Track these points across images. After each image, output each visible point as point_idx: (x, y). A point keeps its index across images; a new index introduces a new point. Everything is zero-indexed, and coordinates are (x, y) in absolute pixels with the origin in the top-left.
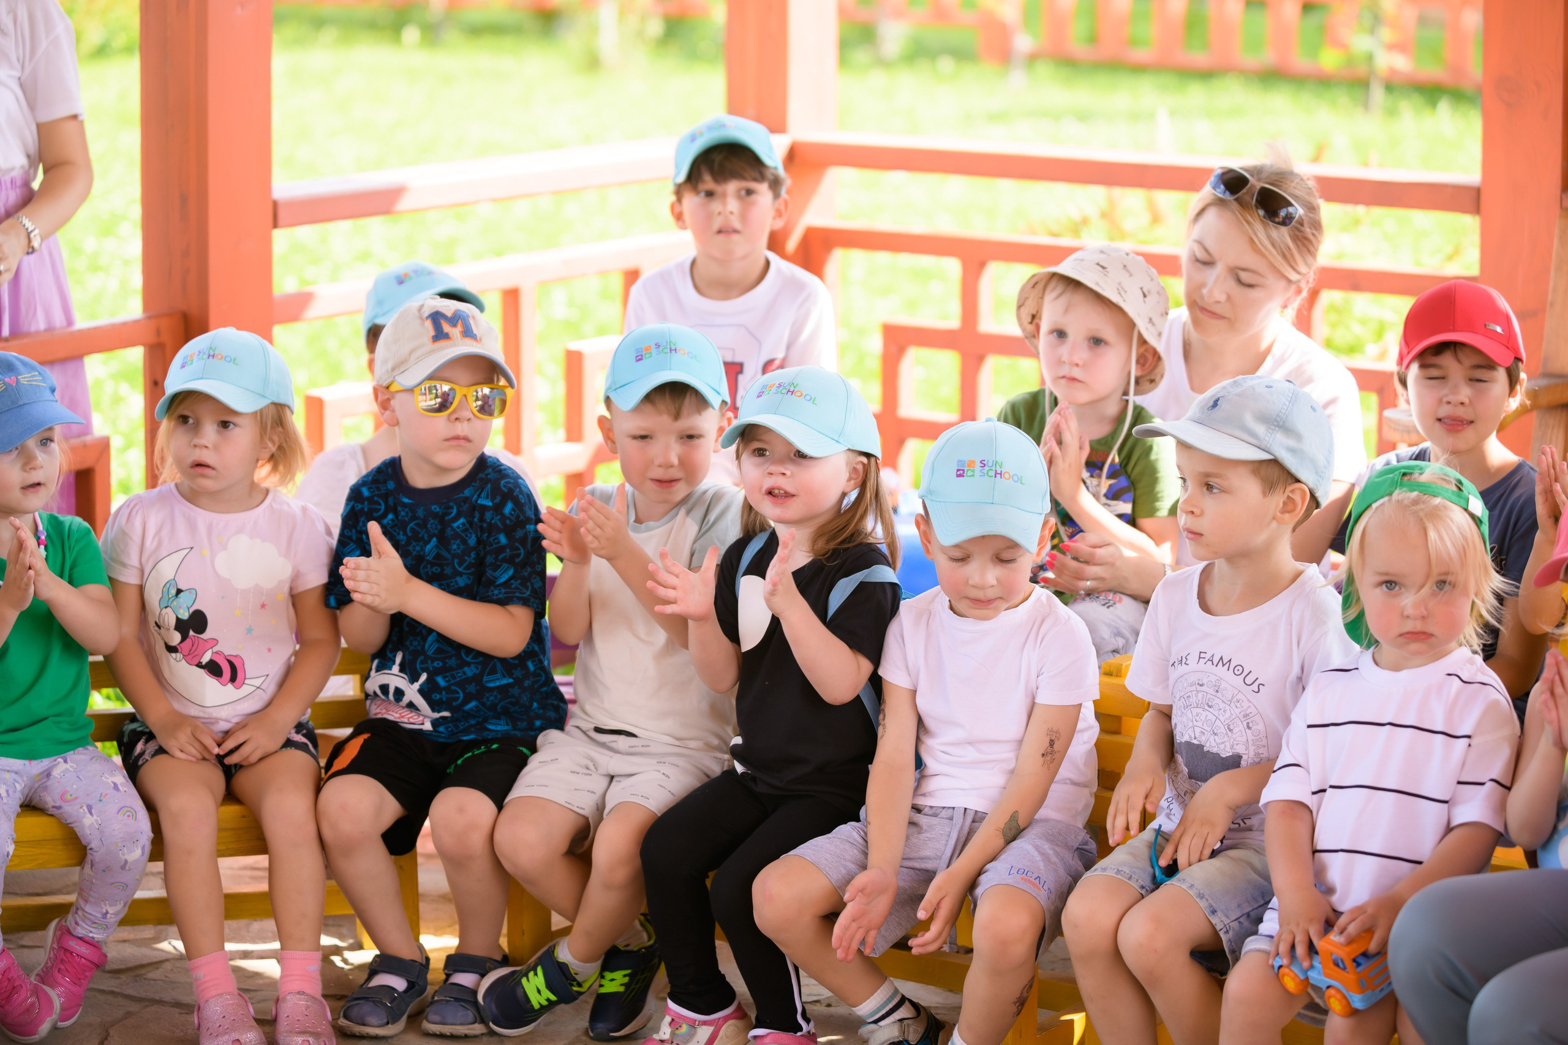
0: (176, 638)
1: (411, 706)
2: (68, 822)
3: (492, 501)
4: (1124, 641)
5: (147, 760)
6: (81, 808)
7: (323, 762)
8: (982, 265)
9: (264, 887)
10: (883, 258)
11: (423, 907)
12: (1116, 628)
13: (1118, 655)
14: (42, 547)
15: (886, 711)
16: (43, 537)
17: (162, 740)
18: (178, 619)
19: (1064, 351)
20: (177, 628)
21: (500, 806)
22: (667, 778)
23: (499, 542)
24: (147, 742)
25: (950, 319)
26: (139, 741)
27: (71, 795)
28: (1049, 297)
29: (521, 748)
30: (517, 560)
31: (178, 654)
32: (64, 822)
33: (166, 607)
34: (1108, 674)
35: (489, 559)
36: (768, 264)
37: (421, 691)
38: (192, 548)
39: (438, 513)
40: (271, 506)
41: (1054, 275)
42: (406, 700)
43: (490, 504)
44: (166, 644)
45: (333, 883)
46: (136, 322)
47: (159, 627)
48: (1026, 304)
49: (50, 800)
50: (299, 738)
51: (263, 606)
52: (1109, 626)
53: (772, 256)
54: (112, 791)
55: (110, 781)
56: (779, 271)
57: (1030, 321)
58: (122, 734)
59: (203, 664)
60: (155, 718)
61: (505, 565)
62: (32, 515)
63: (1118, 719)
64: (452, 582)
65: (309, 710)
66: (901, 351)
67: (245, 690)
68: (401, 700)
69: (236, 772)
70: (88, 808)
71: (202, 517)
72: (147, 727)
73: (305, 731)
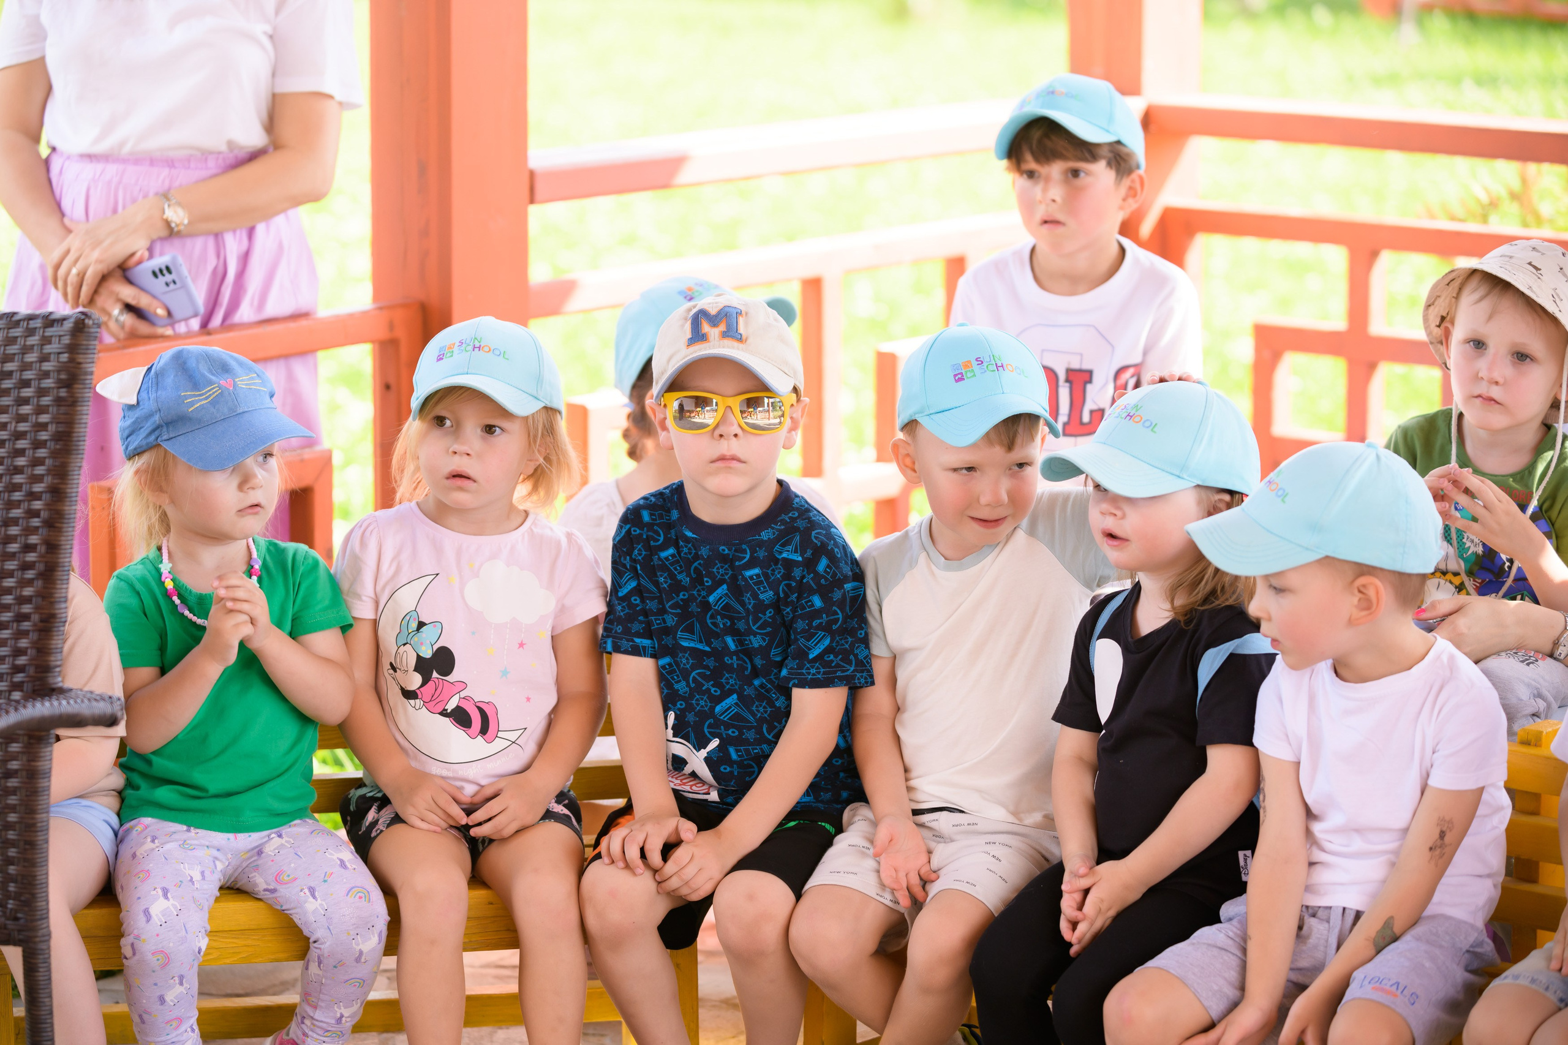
0: (415, 681)
1: (694, 775)
2: (283, 908)
3: (802, 555)
4: (1545, 704)
5: (382, 831)
6: (301, 891)
7: (589, 839)
8: (1374, 254)
9: (513, 988)
10: (1249, 245)
11: (703, 1013)
12: (1537, 689)
13: (1539, 720)
14: (255, 578)
15: (1266, 790)
16: (257, 567)
17: (398, 804)
18: (419, 658)
19: (1482, 365)
20: (417, 669)
21: (798, 896)
22: (998, 861)
23: (813, 605)
24: (380, 809)
25: (1336, 320)
26: (370, 809)
27: (289, 876)
28: (1468, 299)
29: (823, 824)
30: (834, 627)
31: (418, 701)
32: (279, 908)
33: (404, 645)
34: (1526, 743)
35: (800, 625)
36: (1123, 251)
37: (708, 760)
38: (437, 574)
39: (728, 554)
40: (531, 530)
41: (1474, 272)
42: (688, 769)
43: (800, 559)
44: (402, 689)
45: (598, 983)
46: (365, 314)
47: (394, 668)
48: (1436, 303)
49: (260, 882)
50: (560, 809)
51: (521, 645)
52: (1528, 685)
53: (1127, 243)
54: (338, 869)
55: (335, 857)
56: (1137, 261)
57: (1438, 324)
58: (347, 801)
59: (449, 711)
60: (389, 778)
61: (821, 633)
62: (245, 541)
63: (1536, 797)
64: (746, 640)
65: (572, 777)
66: (1276, 357)
67: (498, 744)
68: (683, 769)
69: (484, 849)
70: (310, 891)
71: (450, 539)
72: (380, 791)
73: (567, 802)
